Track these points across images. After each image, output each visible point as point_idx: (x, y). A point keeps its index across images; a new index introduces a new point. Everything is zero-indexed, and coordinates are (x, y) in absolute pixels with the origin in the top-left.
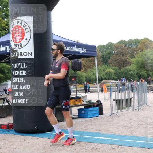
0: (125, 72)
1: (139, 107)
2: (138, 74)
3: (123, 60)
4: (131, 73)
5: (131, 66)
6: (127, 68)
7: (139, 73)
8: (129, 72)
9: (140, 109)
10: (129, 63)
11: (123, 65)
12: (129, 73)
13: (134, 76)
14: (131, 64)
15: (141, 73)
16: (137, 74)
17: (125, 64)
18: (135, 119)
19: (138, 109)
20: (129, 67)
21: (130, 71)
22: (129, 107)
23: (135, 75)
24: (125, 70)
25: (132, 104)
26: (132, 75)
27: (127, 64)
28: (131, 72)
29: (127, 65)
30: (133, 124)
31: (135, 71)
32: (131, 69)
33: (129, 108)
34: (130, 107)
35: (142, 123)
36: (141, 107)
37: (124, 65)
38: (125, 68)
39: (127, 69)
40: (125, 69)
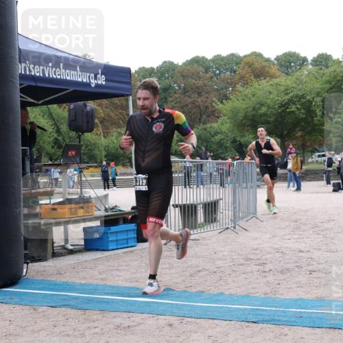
0: (203, 138)
1: (235, 224)
2: (236, 142)
3: (199, 107)
4: (218, 140)
5: (219, 123)
6: (209, 125)
7: (238, 139)
8: (213, 136)
9: (237, 227)
10: (214, 115)
11: (200, 119)
12: (213, 140)
13: (226, 148)
14: (218, 118)
15: (243, 140)
16: (234, 141)
17: (205, 117)
18: (225, 253)
19: (234, 228)
20: (215, 125)
21: (216, 133)
22: (212, 222)
23: (228, 145)
24: (205, 132)
25: (219, 216)
26: (220, 144)
27: (208, 116)
28: (218, 137)
29: (209, 119)
30: (219, 263)
31: (229, 134)
32: (219, 130)
33: (212, 225)
34: (215, 224)
35: (242, 261)
36: (242, 223)
37: (203, 120)
38: (205, 126)
39: (208, 130)
40: (205, 129)
